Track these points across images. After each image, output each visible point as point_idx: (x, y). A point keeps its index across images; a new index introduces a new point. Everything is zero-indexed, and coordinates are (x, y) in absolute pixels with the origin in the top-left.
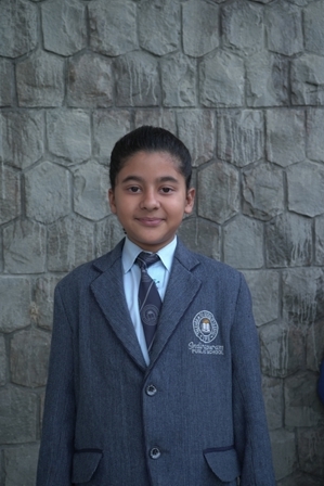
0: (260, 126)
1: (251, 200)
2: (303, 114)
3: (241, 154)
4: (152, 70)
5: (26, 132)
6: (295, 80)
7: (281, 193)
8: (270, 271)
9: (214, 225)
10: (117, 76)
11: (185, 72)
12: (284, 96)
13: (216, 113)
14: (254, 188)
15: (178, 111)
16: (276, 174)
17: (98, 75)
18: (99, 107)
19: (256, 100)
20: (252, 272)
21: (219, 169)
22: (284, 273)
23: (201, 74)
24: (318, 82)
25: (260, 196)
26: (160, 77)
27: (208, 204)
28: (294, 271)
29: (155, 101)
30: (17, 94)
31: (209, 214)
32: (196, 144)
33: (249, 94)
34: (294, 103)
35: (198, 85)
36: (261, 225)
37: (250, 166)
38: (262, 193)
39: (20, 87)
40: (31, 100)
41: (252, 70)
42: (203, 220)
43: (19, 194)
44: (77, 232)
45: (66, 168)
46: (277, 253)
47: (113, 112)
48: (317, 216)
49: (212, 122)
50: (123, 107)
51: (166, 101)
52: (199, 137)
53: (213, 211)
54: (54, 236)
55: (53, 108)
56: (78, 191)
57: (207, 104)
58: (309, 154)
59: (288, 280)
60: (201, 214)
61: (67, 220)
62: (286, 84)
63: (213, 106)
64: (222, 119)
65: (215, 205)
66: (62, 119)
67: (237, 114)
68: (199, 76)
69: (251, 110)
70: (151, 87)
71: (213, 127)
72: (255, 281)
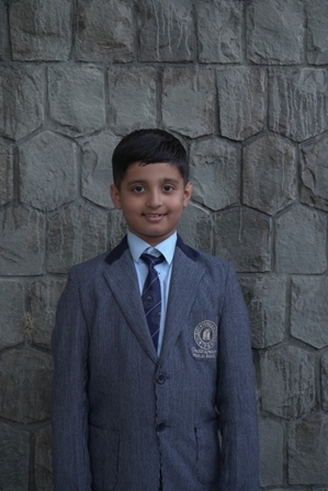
1: (311, 185)
3: (299, 124)
4: (186, 15)
5: (21, 93)
9: (263, 216)
10: (140, 22)
11: (228, 18)
13: (268, 72)
14: (316, 170)
15: (219, 68)
17: (116, 20)
18: (116, 62)
19: (320, 56)
20: (312, 278)
21: (270, 144)
23: (248, 20)
25: (323, 179)
26: (196, 25)
27: (256, 189)
29: (189, 55)
30: (10, 44)
31: (256, 202)
32: (241, 111)
33: (311, 48)
35: (244, 35)
36: (324, 218)
37: (311, 141)
38: (325, 175)
39: (13, 33)
40: (28, 51)
41: (314, 17)
42: (248, 210)
43: (11, 172)
44: (86, 224)
45: (73, 139)
47: (134, 68)
49: (262, 83)
50: (148, 63)
51: (203, 55)
52: (245, 102)
53: (262, 198)
54: (55, 227)
55: (57, 62)
56: (88, 170)
57: (255, 59)
60: (246, 201)
61: (73, 208)
63: (264, 62)
64: (275, 80)
65: (265, 190)
66: (68, 77)
67: (295, 73)
68: (245, 23)
69: (313, 69)
70: (184, 37)
71: (263, 89)
72: (315, 290)
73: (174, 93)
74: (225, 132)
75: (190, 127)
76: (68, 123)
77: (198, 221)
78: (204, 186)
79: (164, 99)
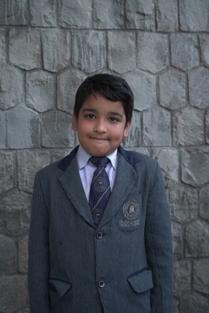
0: (103, 43)
2: (135, 36)
3: (89, 63)
6: (129, 11)
9: (69, 116)
12: (121, 22)
13: (71, 32)
15: (42, 29)
19: (101, 24)
21: (73, 74)
23: (59, 3)
24: (146, 13)
26: (28, 4)
27: (65, 100)
29: (25, 22)
31: (65, 108)
32: (56, 55)
33: (96, 20)
34: (128, 27)
35: (57, 11)
41: (97, 1)
42: (60, 112)
48: (144, 110)
49: (68, 39)
51: (33, 22)
52: (58, 50)
53: (68, 105)
57: (64, 25)
58: (139, 65)
60: (59, 107)
62: (122, 13)
63: (69, 27)
64: (75, 37)
65: (70, 101)
67: (86, 34)
68: (58, 4)
69: (97, 31)
70: (22, 11)
71: (68, 42)
73: (16, 44)
74: (46, 67)
75: (26, 64)
77: (31, 118)
78: (34, 98)
79: (10, 47)
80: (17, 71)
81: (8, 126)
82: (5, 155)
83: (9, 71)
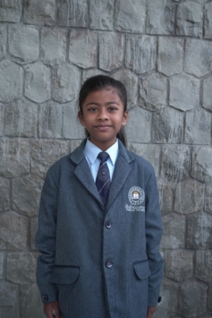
0: (154, 47)
1: (144, 97)
2: (183, 42)
3: (140, 65)
4: (84, 2)
6: (179, 18)
7: (165, 94)
8: (154, 145)
10: (59, 5)
11: (106, 5)
12: (171, 28)
13: (125, 36)
14: (147, 89)
15: (100, 32)
16: (163, 81)
17: (46, 3)
18: (45, 25)
19: (153, 30)
20: (142, 145)
21: (125, 74)
22: (164, 147)
23: (117, 8)
24: (195, 21)
25: (151, 94)
26: (89, 8)
28: (170, 146)
29: (84, 24)
32: (110, 56)
33: (148, 25)
34: (177, 34)
35: (114, 16)
36: (150, 114)
37: (146, 74)
38: (152, 93)
41: (151, 9)
44: (26, 110)
45: (21, 65)
46: (160, 134)
47: (55, 29)
48: (188, 111)
49: (122, 42)
50: (62, 27)
51: (92, 25)
52: (112, 51)
54: (10, 112)
55: (14, 23)
56: (28, 82)
57: (119, 29)
58: (185, 69)
59: (166, 152)
61: (19, 101)
62: (173, 20)
63: (124, 31)
64: (129, 41)
66: (19, 32)
67: (139, 38)
68: (115, 9)
69: (149, 36)
70: (82, 14)
71: (123, 45)
72: (144, 151)
73: (76, 44)
74: (101, 67)
75: (83, 63)
76: (18, 56)
79: (70, 47)
80: (75, 68)
81: (65, 117)
82: (60, 144)
83: (68, 68)
